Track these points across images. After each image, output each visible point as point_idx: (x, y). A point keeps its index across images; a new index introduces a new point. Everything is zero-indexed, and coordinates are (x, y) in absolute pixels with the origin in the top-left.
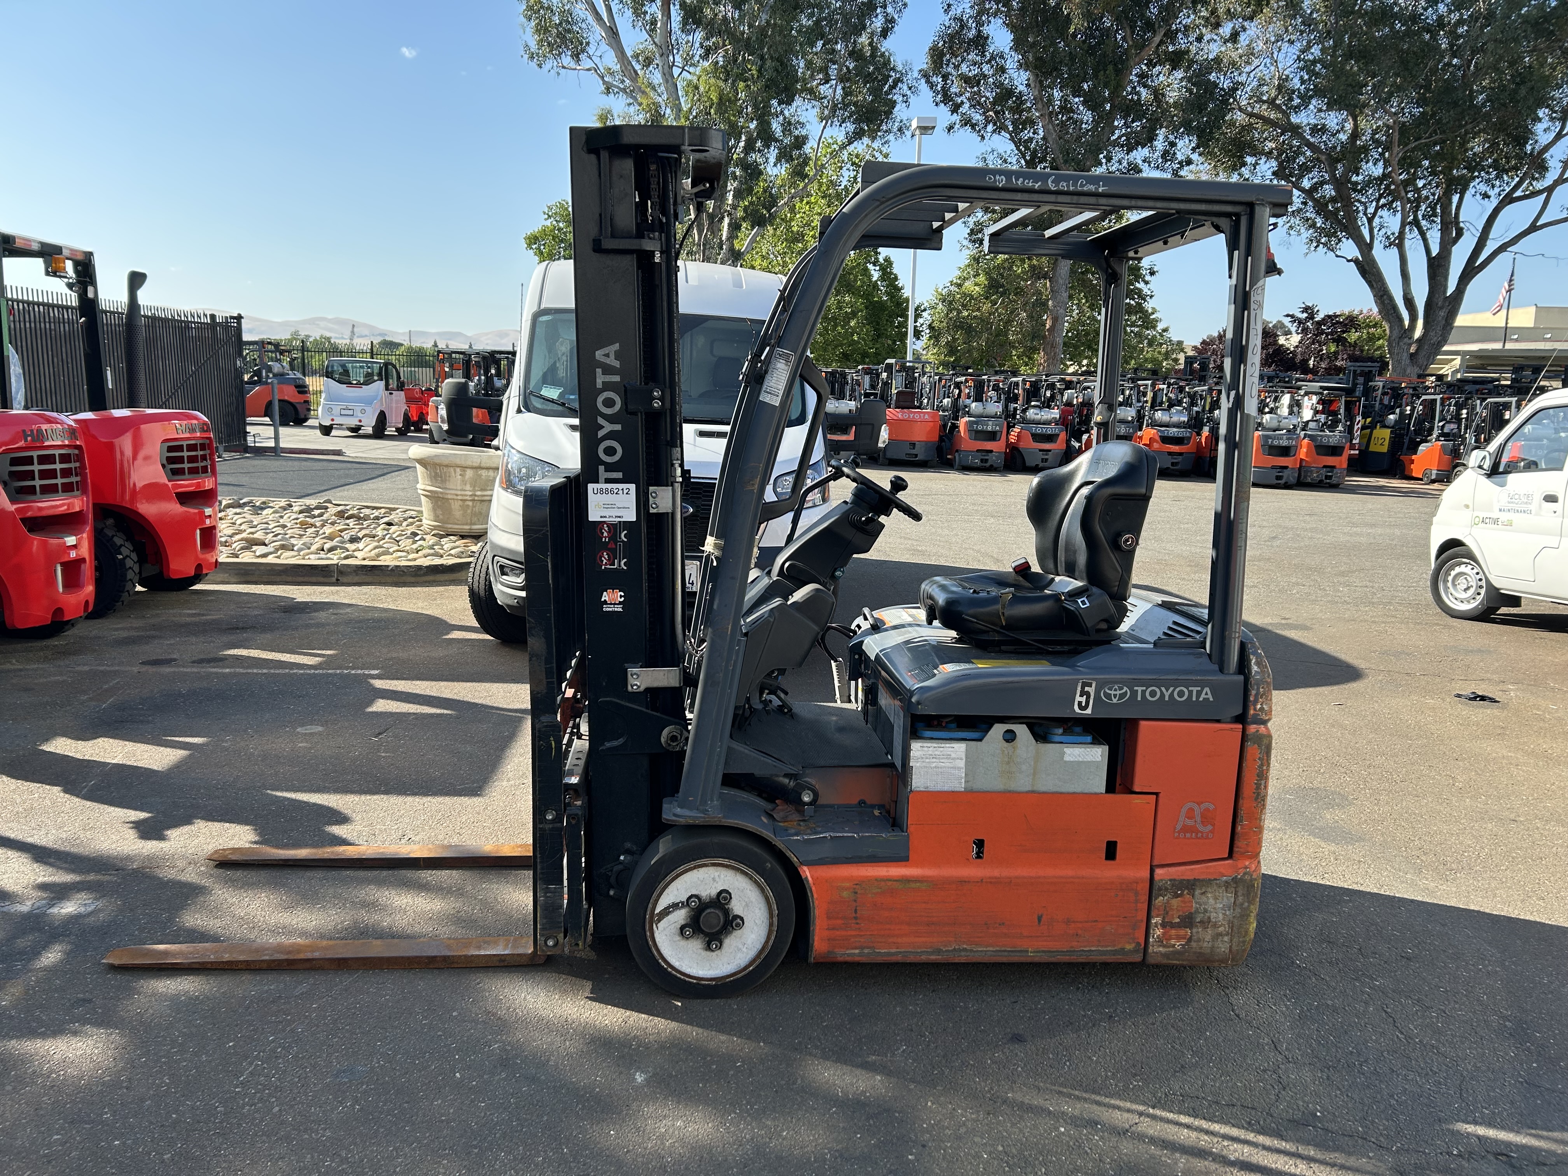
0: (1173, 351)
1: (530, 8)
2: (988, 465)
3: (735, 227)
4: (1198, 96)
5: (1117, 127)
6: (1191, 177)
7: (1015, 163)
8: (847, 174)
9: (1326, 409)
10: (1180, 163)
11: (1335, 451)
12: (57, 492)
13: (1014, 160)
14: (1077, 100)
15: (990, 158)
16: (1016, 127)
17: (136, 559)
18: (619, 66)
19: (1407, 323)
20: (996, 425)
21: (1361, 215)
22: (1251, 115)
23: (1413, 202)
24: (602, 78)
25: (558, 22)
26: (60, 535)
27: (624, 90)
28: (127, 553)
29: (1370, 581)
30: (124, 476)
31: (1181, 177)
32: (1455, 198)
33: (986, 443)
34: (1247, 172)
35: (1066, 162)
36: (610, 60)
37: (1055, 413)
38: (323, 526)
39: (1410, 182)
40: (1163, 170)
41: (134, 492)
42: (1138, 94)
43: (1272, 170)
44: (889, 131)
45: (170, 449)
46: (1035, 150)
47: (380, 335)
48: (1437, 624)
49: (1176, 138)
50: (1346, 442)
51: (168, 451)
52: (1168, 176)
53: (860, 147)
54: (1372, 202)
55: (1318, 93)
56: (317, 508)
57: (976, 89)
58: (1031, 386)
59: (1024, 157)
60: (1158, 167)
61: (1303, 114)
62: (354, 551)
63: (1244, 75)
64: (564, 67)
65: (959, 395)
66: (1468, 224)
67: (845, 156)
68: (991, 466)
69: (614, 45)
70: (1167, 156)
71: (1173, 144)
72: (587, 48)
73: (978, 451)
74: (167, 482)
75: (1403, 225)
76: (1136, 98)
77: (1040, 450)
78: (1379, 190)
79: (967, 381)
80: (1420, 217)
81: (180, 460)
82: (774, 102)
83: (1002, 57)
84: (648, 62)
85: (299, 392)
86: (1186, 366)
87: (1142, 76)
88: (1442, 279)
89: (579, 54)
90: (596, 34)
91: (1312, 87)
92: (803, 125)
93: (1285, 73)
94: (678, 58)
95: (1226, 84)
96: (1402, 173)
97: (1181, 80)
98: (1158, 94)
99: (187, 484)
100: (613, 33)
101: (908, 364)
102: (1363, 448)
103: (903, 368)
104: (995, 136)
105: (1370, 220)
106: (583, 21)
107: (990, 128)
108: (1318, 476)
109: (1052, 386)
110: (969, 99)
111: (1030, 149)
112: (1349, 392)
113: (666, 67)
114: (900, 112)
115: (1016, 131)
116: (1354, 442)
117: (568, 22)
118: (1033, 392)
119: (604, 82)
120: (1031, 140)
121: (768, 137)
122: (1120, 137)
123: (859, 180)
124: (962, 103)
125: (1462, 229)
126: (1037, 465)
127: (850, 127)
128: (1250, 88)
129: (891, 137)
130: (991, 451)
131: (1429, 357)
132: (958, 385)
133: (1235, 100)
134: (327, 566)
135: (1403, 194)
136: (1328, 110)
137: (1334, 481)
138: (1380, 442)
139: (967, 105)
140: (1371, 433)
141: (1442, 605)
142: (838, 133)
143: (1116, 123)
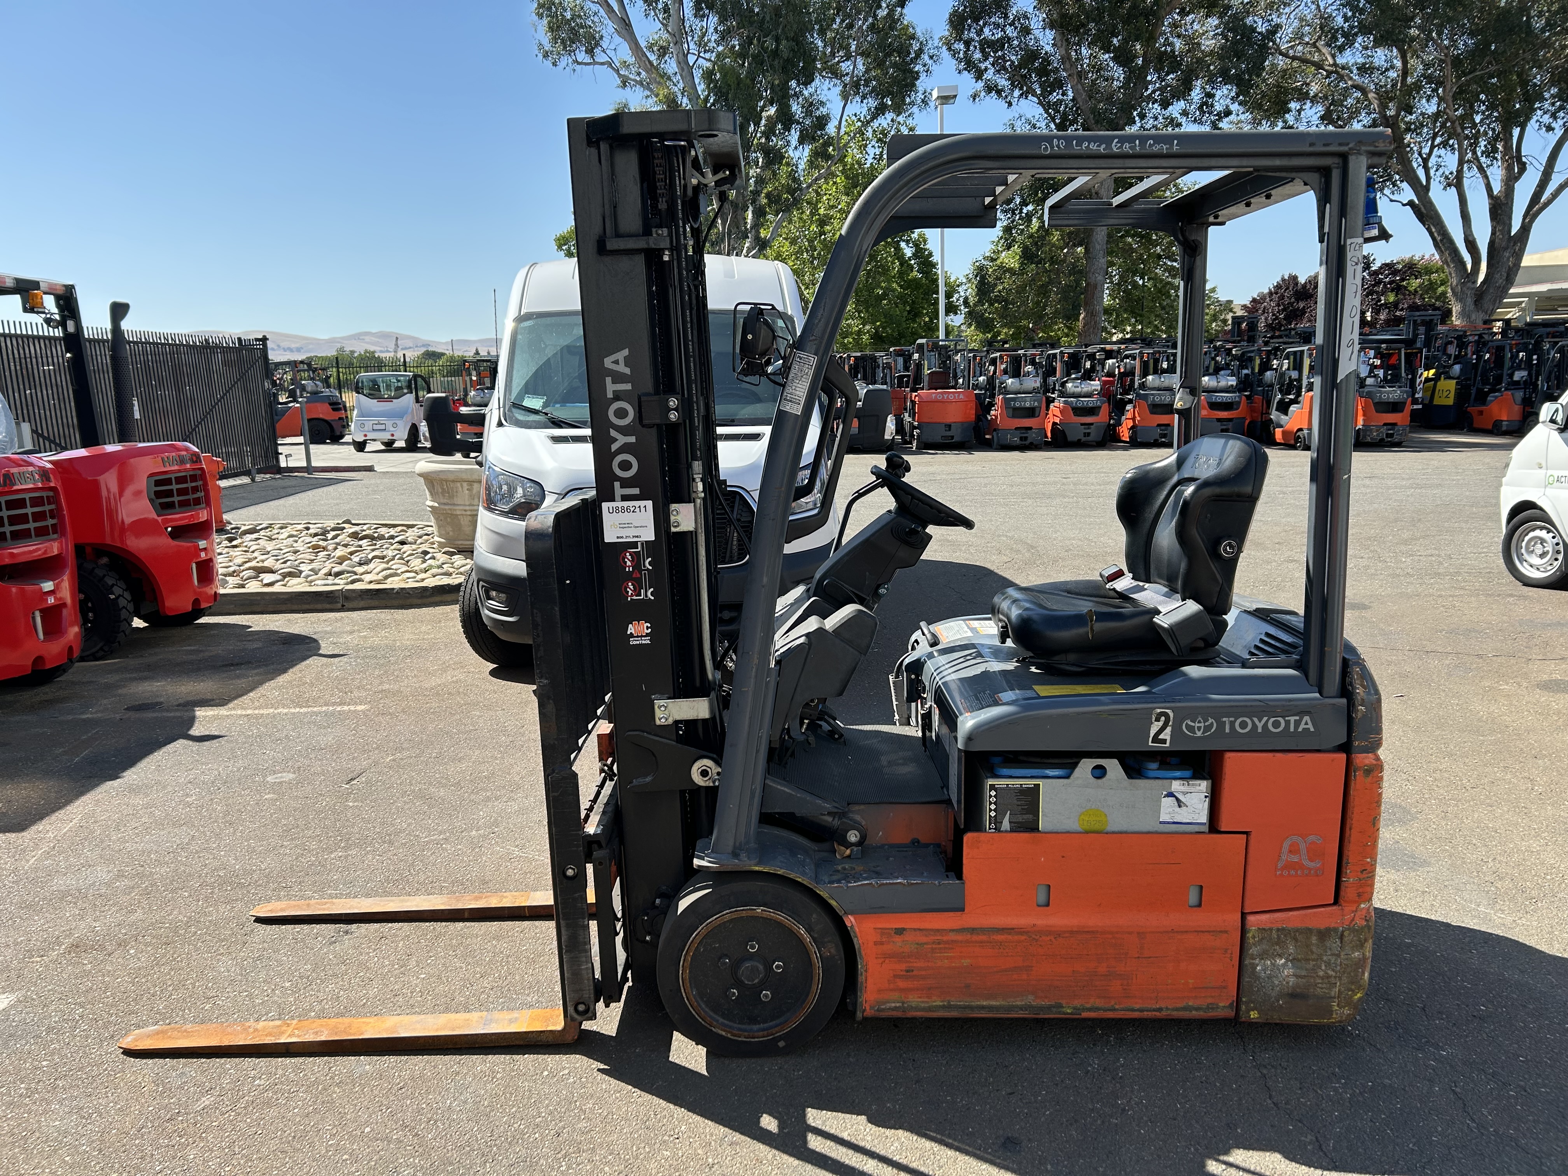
0: (1221, 312)
1: (541, 6)
2: (1027, 442)
3: (760, 213)
4: (1235, 43)
5: (1150, 82)
6: (1233, 129)
7: (1044, 127)
8: (873, 150)
9: (1385, 363)
10: (1218, 114)
11: (1395, 407)
12: (30, 536)
13: (1043, 124)
14: (1107, 56)
15: (1018, 125)
16: (1043, 90)
17: (129, 598)
18: (634, 59)
19: (1469, 267)
20: (1034, 401)
21: (1416, 155)
22: (1294, 58)
23: (1471, 139)
24: (617, 71)
25: (569, 17)
26: (36, 582)
27: (641, 83)
28: (119, 593)
29: (1435, 549)
30: (112, 514)
31: (1220, 129)
32: (1516, 132)
33: (1024, 420)
34: (1292, 118)
35: (1097, 122)
36: (625, 53)
37: (1096, 385)
38: (336, 549)
39: (1468, 116)
40: (1201, 123)
41: (123, 529)
42: (1172, 44)
43: (1318, 115)
44: (912, 103)
45: (158, 483)
46: (1065, 113)
47: (423, 346)
48: (1511, 595)
49: (1213, 88)
50: (1408, 397)
51: (156, 486)
52: (1206, 129)
53: (884, 121)
54: (1428, 140)
55: (1363, 30)
56: (333, 529)
57: (1000, 53)
58: (1069, 357)
59: (1053, 120)
60: (1195, 121)
61: (1348, 52)
62: (362, 574)
63: (1284, 16)
64: (579, 63)
65: (995, 372)
66: (1530, 158)
67: (869, 134)
68: (1031, 443)
69: (628, 38)
70: (1205, 106)
71: (1210, 95)
72: (602, 43)
73: (1017, 429)
74: (156, 517)
75: (1461, 162)
76: (1169, 49)
77: (1082, 424)
78: (1435, 127)
79: (1001, 357)
80: (1479, 154)
81: (169, 493)
82: (793, 83)
83: (1026, 17)
84: (663, 51)
85: (334, 410)
86: (1233, 327)
87: (1175, 25)
88: (1506, 218)
89: (593, 49)
90: (607, 28)
91: (1356, 24)
92: (822, 104)
93: (1329, 10)
94: (692, 46)
95: (1262, 27)
96: (1459, 108)
97: (1217, 27)
98: (1192, 43)
99: (180, 517)
100: (625, 26)
101: (941, 343)
102: (1426, 402)
103: (935, 347)
104: (1022, 100)
105: (1425, 161)
106: (595, 14)
107: (1017, 93)
108: (1378, 435)
109: (1091, 357)
110: (993, 65)
111: (1059, 111)
112: (1409, 343)
113: (681, 55)
114: (922, 84)
115: (1046, 93)
116: (1417, 396)
117: (580, 16)
118: (1073, 364)
119: (619, 75)
120: (1060, 102)
121: (786, 119)
122: (1154, 92)
123: (885, 156)
124: (986, 69)
125: (1525, 164)
126: (1079, 440)
127: (872, 103)
128: (1291, 29)
129: (915, 109)
130: (1031, 428)
131: (1495, 301)
132: (993, 362)
133: (1274, 43)
134: (332, 592)
135: (1459, 130)
136: (1374, 47)
137: (1396, 438)
138: (1445, 394)
139: (991, 71)
140: (1435, 386)
141: (1516, 574)
142: (859, 108)
143: (1149, 78)
